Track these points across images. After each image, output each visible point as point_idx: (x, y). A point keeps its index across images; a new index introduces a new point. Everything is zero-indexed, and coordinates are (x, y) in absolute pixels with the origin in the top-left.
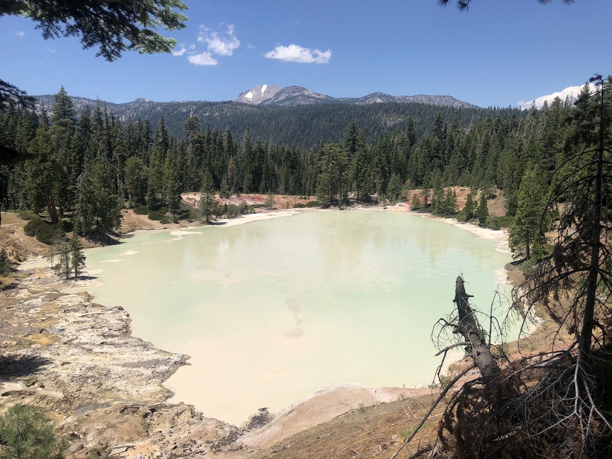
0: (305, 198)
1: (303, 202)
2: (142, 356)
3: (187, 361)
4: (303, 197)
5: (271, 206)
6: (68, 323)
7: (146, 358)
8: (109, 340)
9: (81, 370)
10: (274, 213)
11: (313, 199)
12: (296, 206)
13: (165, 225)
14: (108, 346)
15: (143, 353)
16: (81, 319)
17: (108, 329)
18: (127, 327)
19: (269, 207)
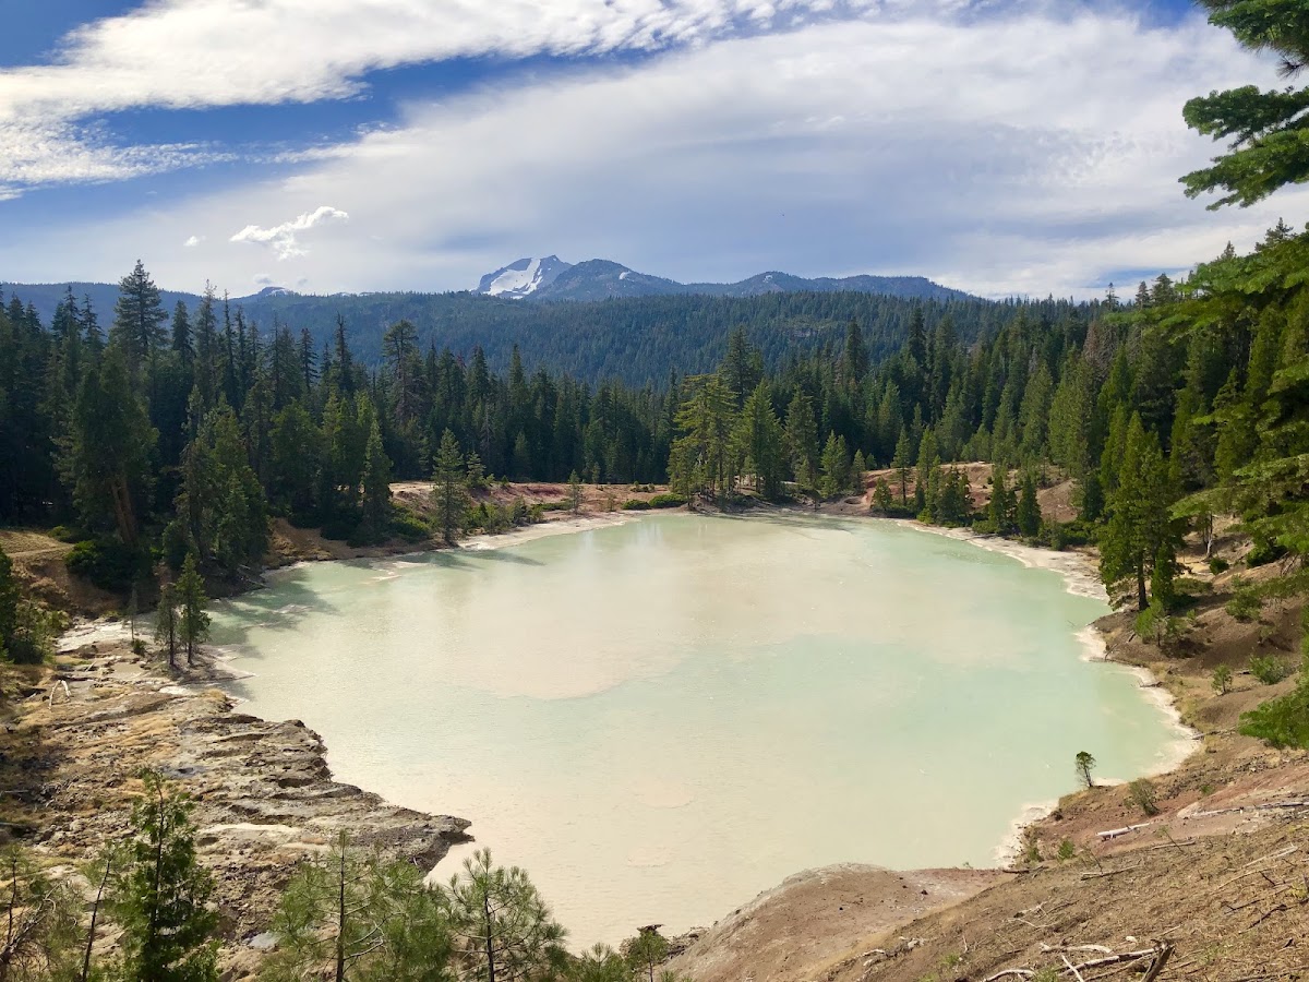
0: (646, 490)
1: (641, 497)
2: (369, 823)
3: (467, 831)
4: (642, 486)
5: (577, 507)
6: (194, 755)
7: (377, 825)
8: (290, 790)
9: (242, 853)
10: (584, 521)
11: (664, 491)
12: (630, 506)
13: (356, 549)
14: (291, 802)
15: (367, 816)
16: (220, 747)
17: (282, 766)
18: (321, 762)
19: (572, 509)
